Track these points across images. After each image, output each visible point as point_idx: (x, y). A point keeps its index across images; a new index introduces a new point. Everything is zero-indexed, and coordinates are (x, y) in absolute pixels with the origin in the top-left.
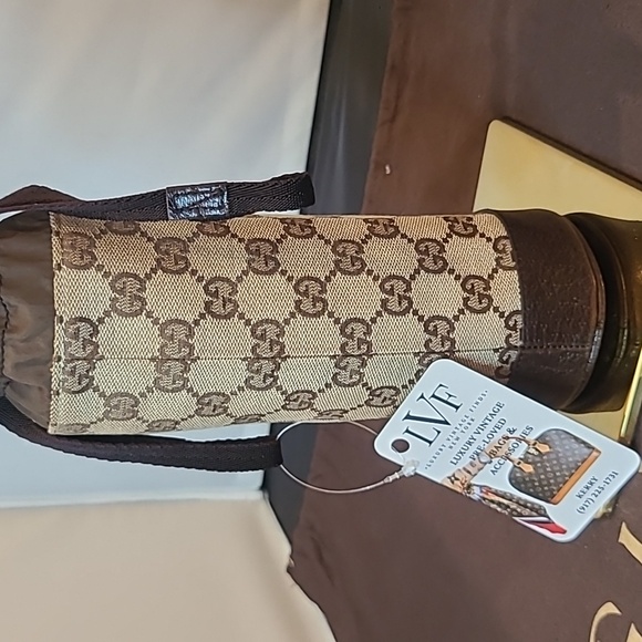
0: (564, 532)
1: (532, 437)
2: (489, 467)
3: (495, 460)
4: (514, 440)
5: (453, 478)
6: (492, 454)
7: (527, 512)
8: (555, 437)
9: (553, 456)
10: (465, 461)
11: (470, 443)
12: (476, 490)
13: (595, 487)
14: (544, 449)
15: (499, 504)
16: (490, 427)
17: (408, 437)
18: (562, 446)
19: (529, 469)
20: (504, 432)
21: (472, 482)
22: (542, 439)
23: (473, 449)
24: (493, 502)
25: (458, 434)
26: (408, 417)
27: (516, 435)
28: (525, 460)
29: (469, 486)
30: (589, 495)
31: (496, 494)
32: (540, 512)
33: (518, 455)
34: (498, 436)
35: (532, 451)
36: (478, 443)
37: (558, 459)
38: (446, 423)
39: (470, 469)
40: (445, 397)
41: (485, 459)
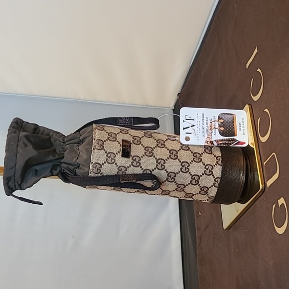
0: (245, 143)
1: (217, 119)
2: (213, 134)
3: (213, 131)
4: (213, 123)
5: (207, 142)
6: (211, 129)
7: (231, 142)
8: (222, 116)
9: (225, 122)
10: (206, 135)
11: (204, 129)
12: (214, 142)
13: (242, 126)
14: (222, 121)
15: (223, 143)
16: (205, 122)
17: (188, 135)
18: (225, 118)
19: (222, 129)
20: (209, 121)
21: (212, 140)
22: (219, 118)
23: (205, 130)
24: (221, 144)
25: (199, 127)
26: (184, 129)
27: (213, 120)
28: (220, 126)
29: (212, 142)
30: (242, 129)
31: (220, 141)
32: (234, 140)
33: (217, 126)
34: (209, 123)
35: (220, 123)
36: (206, 128)
37: (227, 122)
38: (194, 126)
39: (209, 137)
40: (189, 118)
41: (210, 132)
